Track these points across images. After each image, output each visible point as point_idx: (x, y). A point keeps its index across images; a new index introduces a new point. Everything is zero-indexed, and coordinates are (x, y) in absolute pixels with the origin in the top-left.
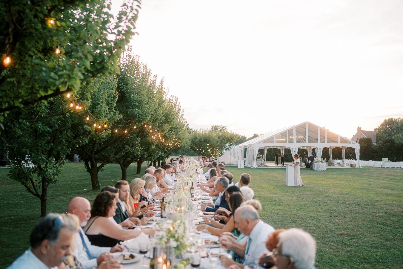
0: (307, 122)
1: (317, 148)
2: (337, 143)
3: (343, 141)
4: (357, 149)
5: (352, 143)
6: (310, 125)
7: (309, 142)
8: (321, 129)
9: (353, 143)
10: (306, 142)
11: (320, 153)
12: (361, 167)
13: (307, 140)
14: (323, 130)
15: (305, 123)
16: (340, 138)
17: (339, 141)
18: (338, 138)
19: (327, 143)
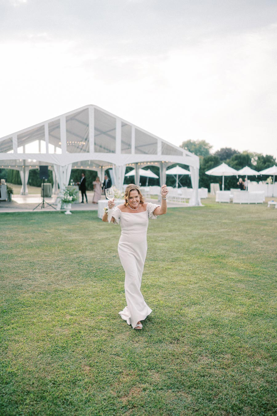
0: (92, 105)
1: (115, 165)
2: (156, 154)
3: (168, 149)
4: (195, 168)
5: (184, 155)
6: (99, 113)
7: (96, 151)
8: (122, 123)
9: (187, 155)
10: (88, 152)
11: (120, 177)
12: (201, 205)
13: (92, 147)
14: (126, 124)
15: (88, 109)
16: (162, 145)
17: (159, 149)
18: (156, 143)
19: (136, 153)
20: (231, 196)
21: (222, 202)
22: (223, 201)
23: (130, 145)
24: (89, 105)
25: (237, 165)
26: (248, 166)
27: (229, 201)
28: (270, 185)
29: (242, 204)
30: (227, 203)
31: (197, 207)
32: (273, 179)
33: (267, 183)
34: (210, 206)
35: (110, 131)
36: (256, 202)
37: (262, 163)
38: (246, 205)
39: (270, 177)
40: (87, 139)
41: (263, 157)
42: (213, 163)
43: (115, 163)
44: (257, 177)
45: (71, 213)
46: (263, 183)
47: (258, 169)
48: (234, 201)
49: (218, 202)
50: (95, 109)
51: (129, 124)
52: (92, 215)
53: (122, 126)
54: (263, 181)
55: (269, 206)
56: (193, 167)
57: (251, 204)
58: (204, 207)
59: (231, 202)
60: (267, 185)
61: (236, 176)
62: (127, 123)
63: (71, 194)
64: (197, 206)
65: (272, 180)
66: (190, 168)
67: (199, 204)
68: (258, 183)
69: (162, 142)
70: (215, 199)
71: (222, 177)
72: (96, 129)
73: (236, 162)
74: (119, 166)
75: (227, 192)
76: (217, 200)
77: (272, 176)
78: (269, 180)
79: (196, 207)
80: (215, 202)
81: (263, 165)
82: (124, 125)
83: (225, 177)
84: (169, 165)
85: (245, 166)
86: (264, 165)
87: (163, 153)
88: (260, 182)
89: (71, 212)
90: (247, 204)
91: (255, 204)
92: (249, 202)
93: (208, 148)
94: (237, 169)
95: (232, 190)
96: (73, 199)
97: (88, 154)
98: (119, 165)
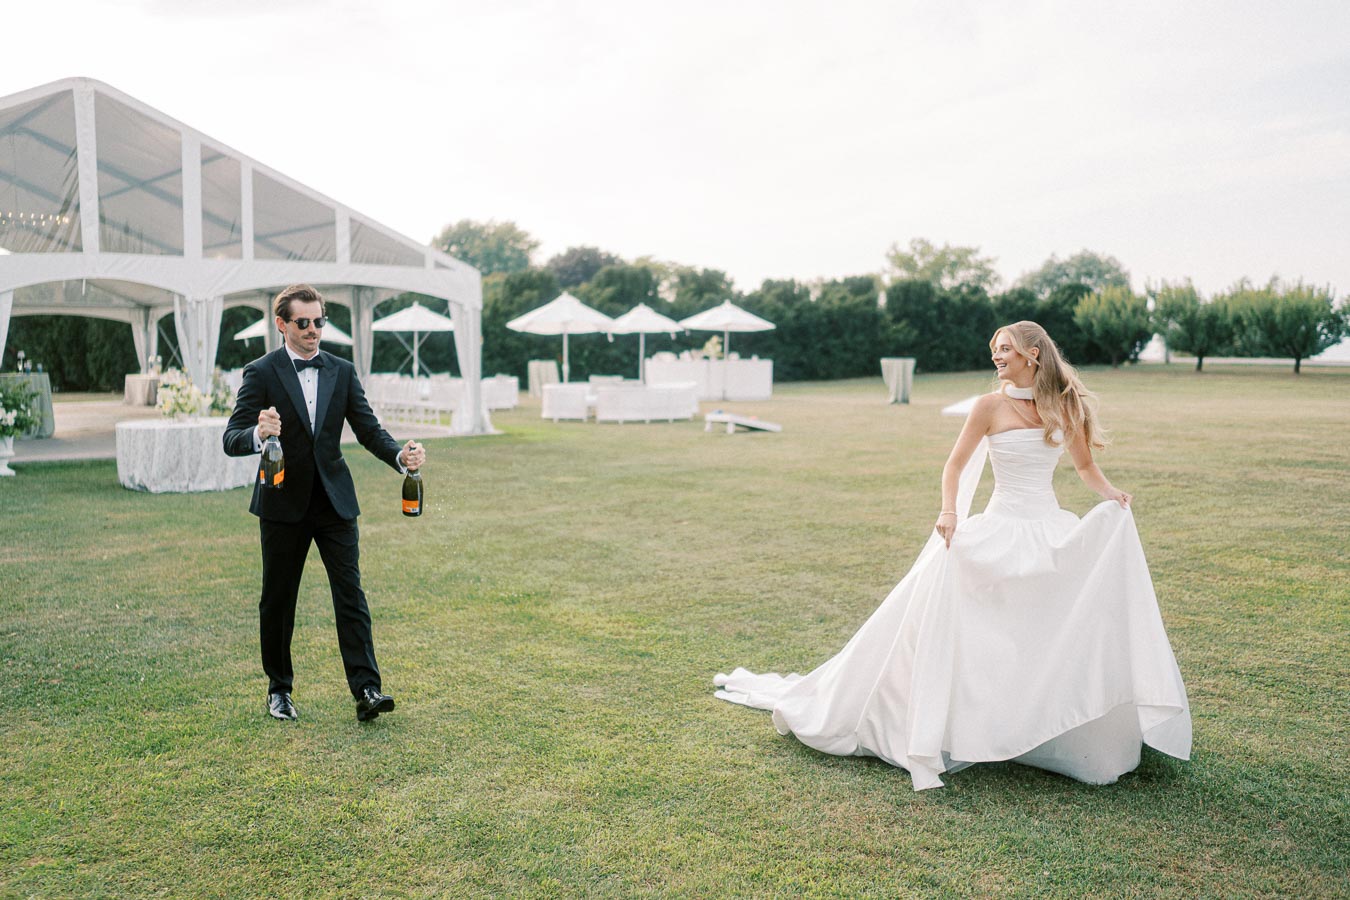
0: (84, 79)
1: (182, 297)
2: (333, 259)
3: (371, 242)
4: (467, 308)
5: (430, 264)
6: (115, 112)
7: (107, 245)
8: (204, 147)
9: (439, 265)
10: (78, 248)
11: (203, 336)
12: (491, 430)
13: (91, 232)
14: (219, 156)
15: (69, 92)
16: (351, 228)
17: (343, 242)
18: (333, 223)
19: (257, 256)
20: (591, 399)
21: (561, 420)
22: (567, 415)
23: (235, 228)
24: (73, 80)
25: (612, 299)
26: (646, 304)
27: (583, 415)
28: (714, 363)
29: (627, 422)
30: (579, 421)
31: (477, 437)
32: (722, 344)
33: (706, 358)
34: (521, 435)
35: (161, 178)
36: (670, 416)
37: (690, 294)
38: (637, 427)
39: (715, 339)
40: (69, 205)
41: (694, 277)
42: (535, 293)
43: (181, 291)
44: (673, 337)
45: (12, 473)
46: (692, 357)
47: (676, 313)
48: (602, 416)
49: (551, 420)
50: (99, 96)
51: (229, 154)
52: (94, 476)
53: (204, 162)
54: (694, 352)
55: (708, 427)
56: (461, 306)
57: (654, 422)
58: (500, 436)
59: (592, 419)
60: (705, 362)
61: (605, 335)
62: (224, 151)
63: (10, 402)
64: (478, 432)
65: (719, 348)
66: (452, 308)
67: (483, 429)
68: (678, 357)
69: (352, 220)
70: (540, 410)
71: (560, 337)
72: (103, 166)
73: (609, 291)
74: (198, 302)
75: (579, 387)
76: (545, 415)
77: (720, 334)
78: (712, 346)
79: (472, 438)
80: (541, 419)
81: (696, 298)
82: (212, 156)
83: (572, 337)
84: (383, 297)
85: (636, 304)
86: (699, 299)
87: (355, 258)
88: (685, 355)
89: (12, 466)
90: (642, 422)
91: (665, 421)
92: (647, 417)
93: (525, 247)
94: (614, 314)
95: (593, 378)
96: (17, 419)
97: (78, 256)
98: (200, 297)
